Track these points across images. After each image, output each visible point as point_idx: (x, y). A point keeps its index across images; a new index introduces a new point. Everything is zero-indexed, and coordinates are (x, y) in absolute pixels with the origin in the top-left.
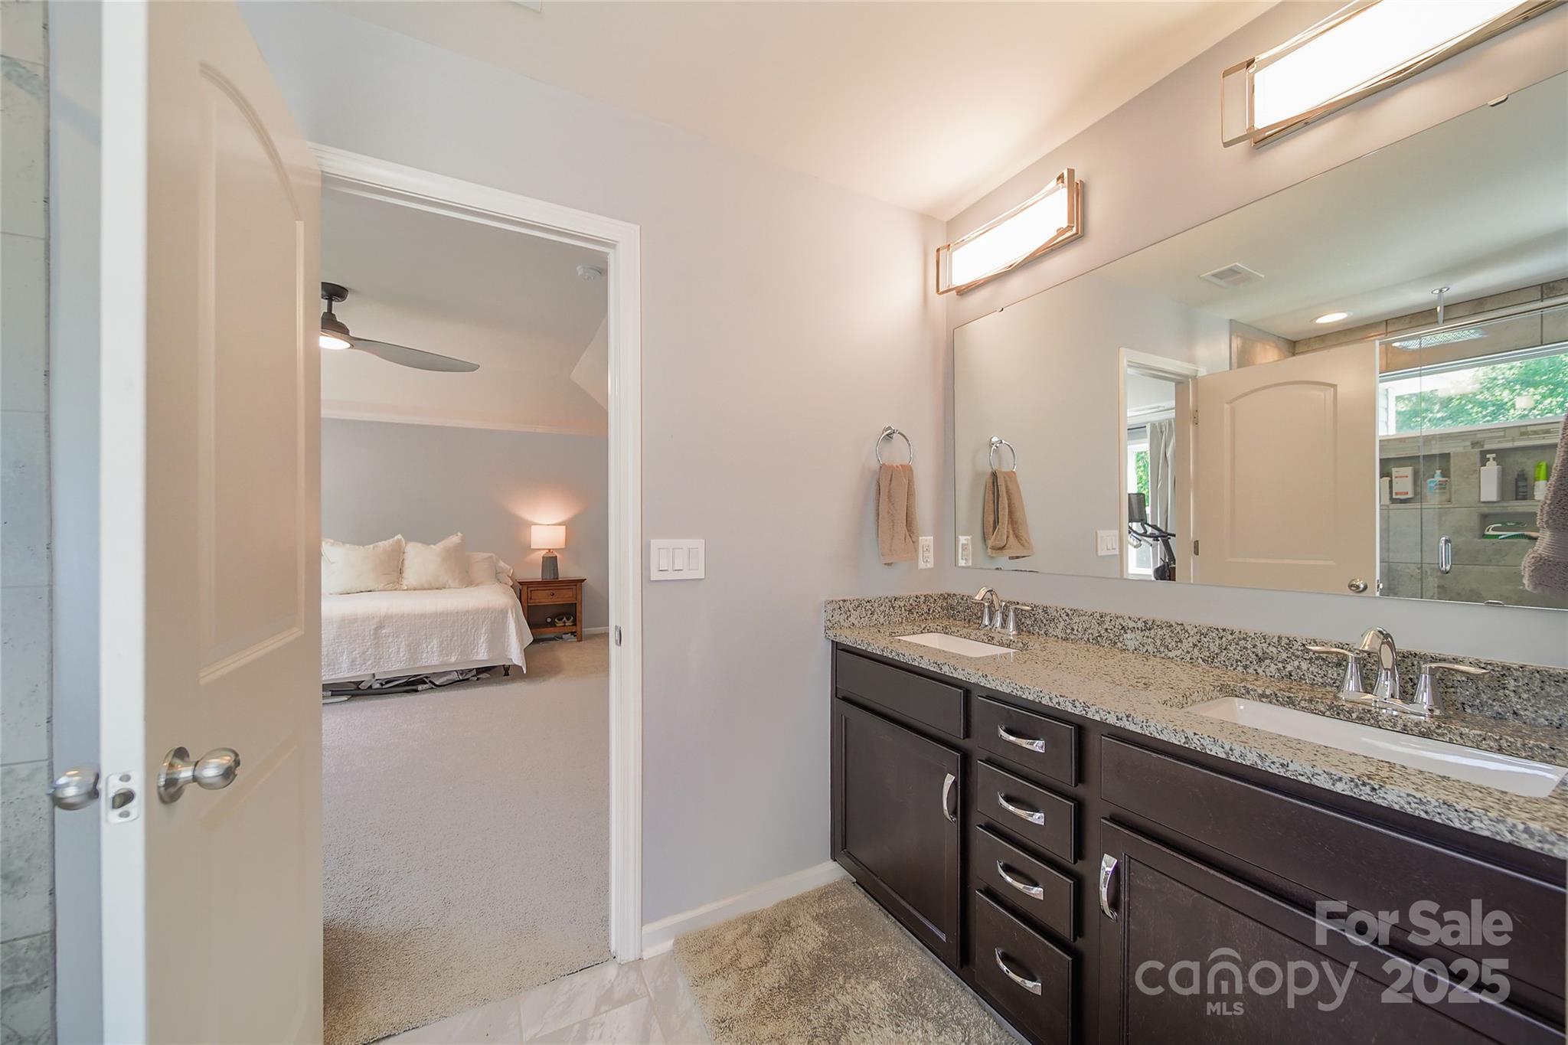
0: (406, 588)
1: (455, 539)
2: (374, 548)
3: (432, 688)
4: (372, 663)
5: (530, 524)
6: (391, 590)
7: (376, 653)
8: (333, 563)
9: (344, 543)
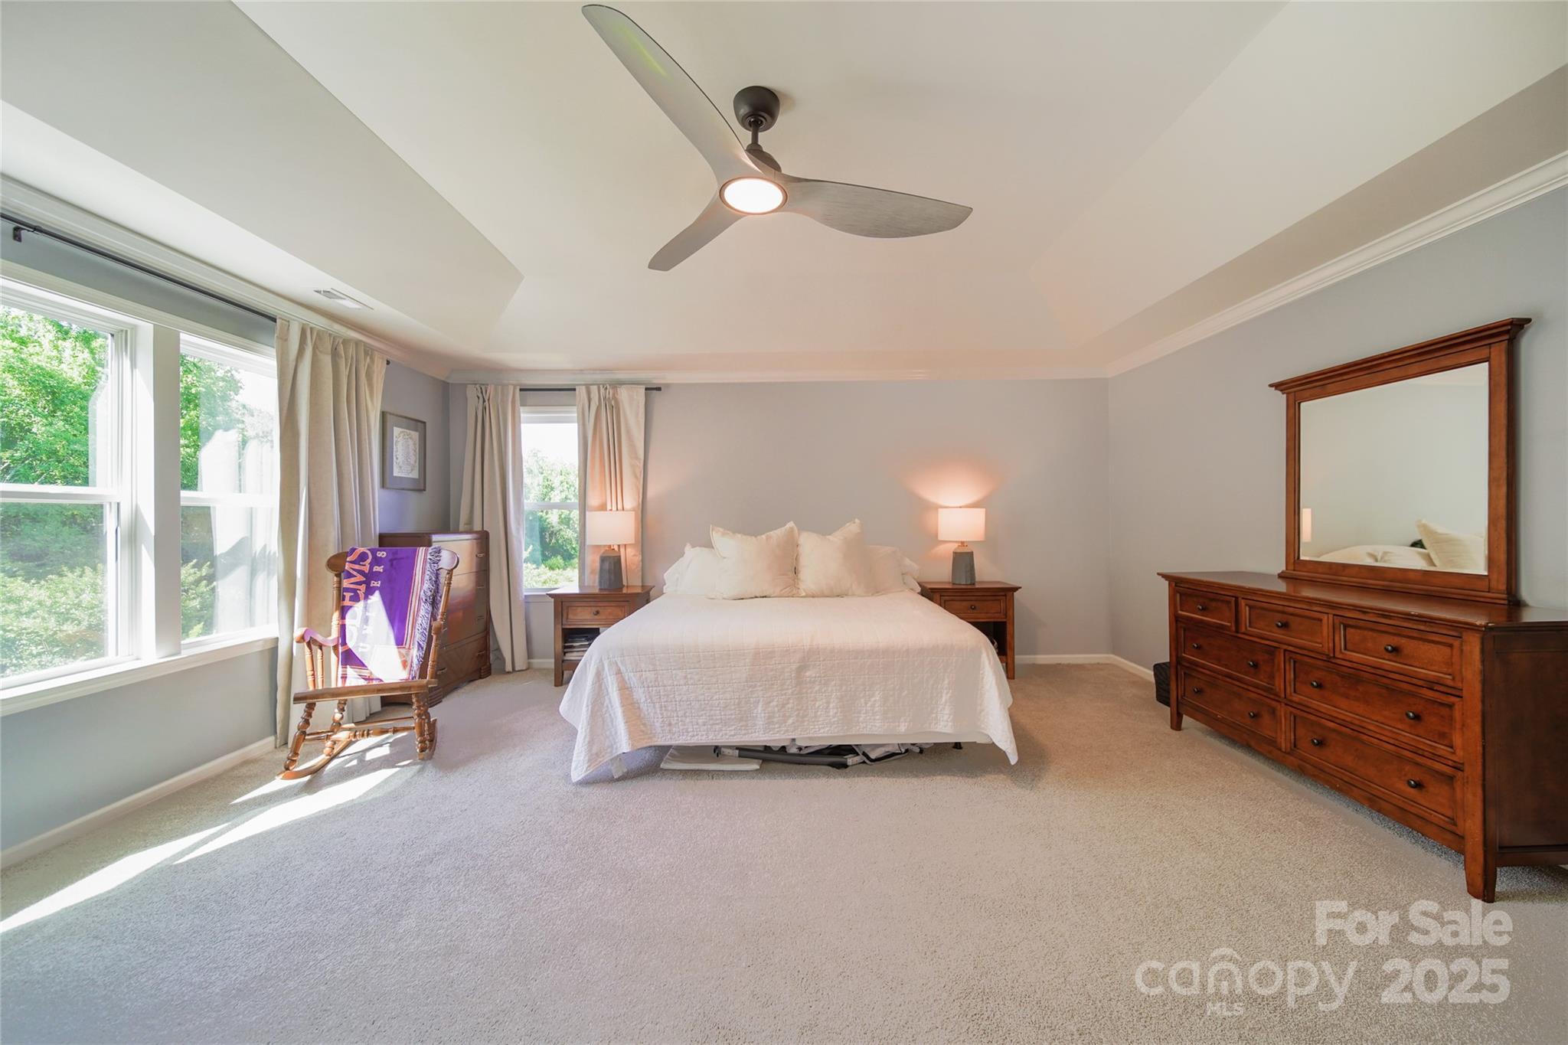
0: (804, 594)
1: (853, 528)
2: (767, 539)
3: (864, 762)
4: (793, 723)
5: (937, 507)
6: (788, 597)
7: (799, 707)
8: (725, 558)
9: (734, 532)
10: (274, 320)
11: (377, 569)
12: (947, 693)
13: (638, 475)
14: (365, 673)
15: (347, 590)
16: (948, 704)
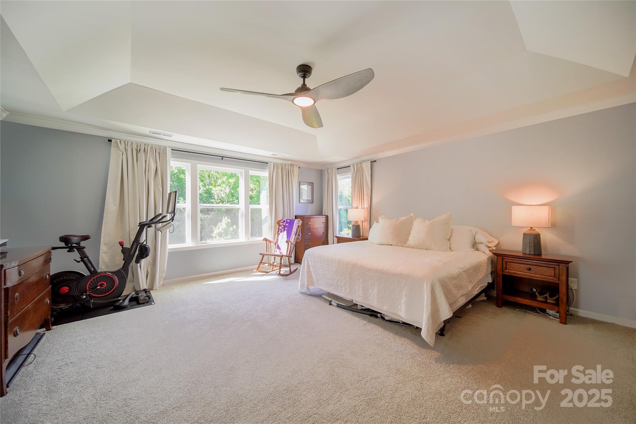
10: (268, 163)
11: (287, 225)
12: (404, 298)
13: (369, 195)
14: (280, 251)
15: (280, 230)
16: (404, 303)
